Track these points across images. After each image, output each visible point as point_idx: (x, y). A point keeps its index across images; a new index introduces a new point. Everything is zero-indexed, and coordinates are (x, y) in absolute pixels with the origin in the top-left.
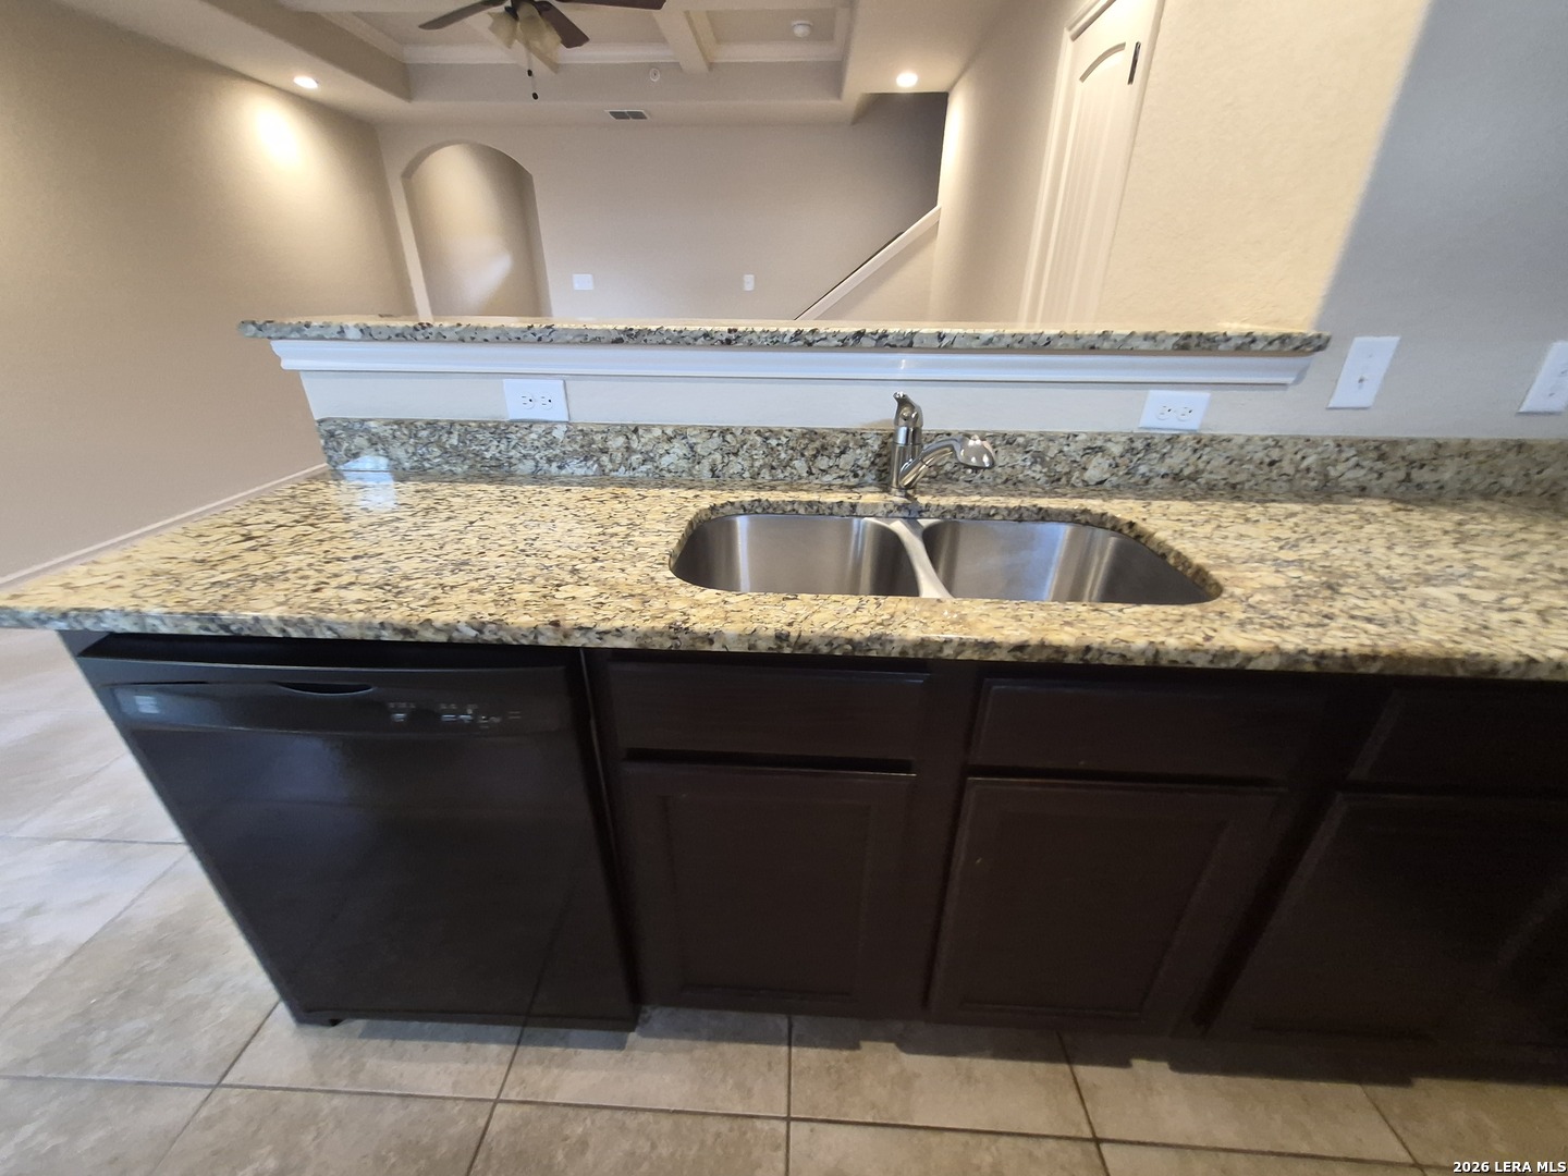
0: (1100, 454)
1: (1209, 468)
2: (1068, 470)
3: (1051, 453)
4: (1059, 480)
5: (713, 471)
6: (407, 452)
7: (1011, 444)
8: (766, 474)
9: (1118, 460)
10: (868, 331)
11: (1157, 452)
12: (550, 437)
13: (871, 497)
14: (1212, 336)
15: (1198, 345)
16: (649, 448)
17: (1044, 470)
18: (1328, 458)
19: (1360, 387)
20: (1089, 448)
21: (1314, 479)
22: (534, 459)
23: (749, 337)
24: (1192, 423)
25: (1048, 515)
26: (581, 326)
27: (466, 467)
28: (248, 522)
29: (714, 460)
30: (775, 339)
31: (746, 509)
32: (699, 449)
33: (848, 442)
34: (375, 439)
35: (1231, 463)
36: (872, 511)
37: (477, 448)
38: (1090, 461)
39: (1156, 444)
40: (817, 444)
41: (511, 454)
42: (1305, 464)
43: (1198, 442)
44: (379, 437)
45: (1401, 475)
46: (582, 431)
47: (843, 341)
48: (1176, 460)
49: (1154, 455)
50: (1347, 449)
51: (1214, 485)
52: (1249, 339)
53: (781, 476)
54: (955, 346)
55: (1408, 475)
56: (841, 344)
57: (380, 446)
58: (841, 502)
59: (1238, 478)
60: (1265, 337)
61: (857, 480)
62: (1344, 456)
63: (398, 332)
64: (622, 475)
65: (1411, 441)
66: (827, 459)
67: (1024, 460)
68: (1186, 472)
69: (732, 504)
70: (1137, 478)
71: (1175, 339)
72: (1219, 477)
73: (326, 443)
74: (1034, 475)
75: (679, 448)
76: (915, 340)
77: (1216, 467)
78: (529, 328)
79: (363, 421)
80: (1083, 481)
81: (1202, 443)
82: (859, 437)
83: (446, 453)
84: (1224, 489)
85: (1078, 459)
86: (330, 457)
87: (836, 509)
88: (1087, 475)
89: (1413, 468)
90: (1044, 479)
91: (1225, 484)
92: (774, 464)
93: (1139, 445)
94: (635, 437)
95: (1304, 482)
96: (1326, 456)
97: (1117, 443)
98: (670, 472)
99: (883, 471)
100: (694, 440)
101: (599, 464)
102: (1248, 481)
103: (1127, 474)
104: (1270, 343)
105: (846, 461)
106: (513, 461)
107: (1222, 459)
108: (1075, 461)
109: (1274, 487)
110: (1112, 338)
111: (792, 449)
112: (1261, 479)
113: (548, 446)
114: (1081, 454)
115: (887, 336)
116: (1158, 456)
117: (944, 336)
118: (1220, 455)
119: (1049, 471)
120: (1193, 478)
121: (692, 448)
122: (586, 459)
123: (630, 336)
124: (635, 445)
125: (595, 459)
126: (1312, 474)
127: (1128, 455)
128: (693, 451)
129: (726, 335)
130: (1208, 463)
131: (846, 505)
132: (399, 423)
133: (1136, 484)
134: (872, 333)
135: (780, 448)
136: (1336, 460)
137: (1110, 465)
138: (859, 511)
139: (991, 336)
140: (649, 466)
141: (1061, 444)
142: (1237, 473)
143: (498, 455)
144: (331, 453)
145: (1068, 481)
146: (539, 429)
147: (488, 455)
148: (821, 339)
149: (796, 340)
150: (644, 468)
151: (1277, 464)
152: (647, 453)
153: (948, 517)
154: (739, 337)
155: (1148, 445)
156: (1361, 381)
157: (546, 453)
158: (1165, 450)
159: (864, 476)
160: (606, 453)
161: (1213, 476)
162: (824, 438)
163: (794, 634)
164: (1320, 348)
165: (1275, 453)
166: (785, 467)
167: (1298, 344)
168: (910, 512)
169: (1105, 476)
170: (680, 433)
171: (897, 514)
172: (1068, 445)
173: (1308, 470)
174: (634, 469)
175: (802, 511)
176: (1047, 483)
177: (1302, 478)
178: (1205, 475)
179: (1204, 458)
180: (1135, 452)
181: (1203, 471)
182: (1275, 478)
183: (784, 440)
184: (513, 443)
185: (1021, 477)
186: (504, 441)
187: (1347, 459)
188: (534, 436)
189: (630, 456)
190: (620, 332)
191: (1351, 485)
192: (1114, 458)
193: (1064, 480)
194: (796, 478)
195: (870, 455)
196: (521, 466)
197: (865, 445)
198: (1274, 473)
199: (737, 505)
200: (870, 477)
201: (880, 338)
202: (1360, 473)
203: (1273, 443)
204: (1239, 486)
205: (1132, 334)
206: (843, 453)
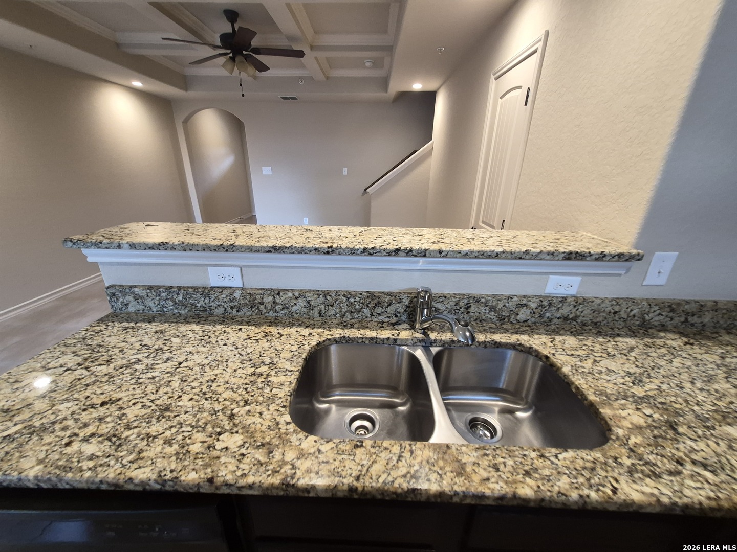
0: (525, 307)
1: (582, 314)
2: (508, 315)
3: (499, 307)
4: (504, 319)
5: (320, 314)
6: (154, 303)
7: (478, 302)
8: (348, 315)
9: (534, 310)
10: (402, 248)
11: (555, 307)
12: (232, 296)
13: (405, 334)
14: (583, 253)
15: (575, 258)
16: (286, 302)
17: (496, 315)
18: (645, 310)
19: (659, 276)
20: (519, 304)
21: (637, 321)
22: (224, 307)
23: (339, 250)
24: (573, 291)
25: (501, 346)
26: (249, 244)
27: (187, 311)
28: (50, 366)
29: (320, 309)
30: (352, 252)
31: (336, 341)
32: (312, 303)
33: (392, 300)
34: (137, 297)
35: (594, 312)
36: (405, 342)
37: (193, 302)
38: (520, 310)
39: (554, 303)
40: (376, 301)
41: (211, 305)
42: (632, 313)
43: (576, 303)
44: (140, 296)
45: (683, 319)
46: (250, 293)
47: (389, 253)
48: (565, 311)
49: (554, 308)
50: (654, 306)
51: (586, 323)
52: (601, 255)
53: (357, 316)
54: (448, 256)
55: (686, 319)
56: (388, 254)
57: (140, 300)
58: (389, 338)
59: (598, 320)
60: (610, 255)
61: (397, 318)
62: (652, 310)
63: (150, 246)
64: (271, 315)
65: (687, 302)
66: (381, 308)
67: (485, 310)
68: (571, 317)
69: (329, 339)
70: (545, 319)
71: (563, 255)
72: (588, 319)
73: (110, 298)
74: (490, 317)
75: (301, 302)
76: (427, 253)
77: (586, 314)
78: (221, 245)
79: (131, 287)
80: (517, 320)
81: (579, 302)
82: (398, 298)
83: (176, 304)
84: (591, 325)
85: (514, 309)
86: (113, 306)
87: (386, 342)
88: (518, 318)
89: (689, 316)
90: (496, 319)
91: (592, 322)
92: (352, 310)
93: (545, 303)
94: (278, 297)
95: (632, 322)
96: (643, 310)
97: (534, 302)
98: (297, 314)
99: (410, 314)
100: (310, 299)
101: (259, 309)
102: (603, 321)
103: (539, 317)
104: (613, 257)
105: (391, 310)
106: (212, 308)
107: (589, 311)
108: (512, 311)
109: (617, 325)
110: (530, 254)
111: (362, 303)
112: (610, 320)
113: (231, 301)
114: (515, 307)
115: (412, 251)
116: (556, 309)
117: (442, 252)
118: (588, 309)
119: (499, 315)
120: (574, 319)
121: (308, 302)
122: (252, 307)
123: (275, 249)
124: (278, 301)
125: (257, 307)
126: (636, 318)
127: (540, 308)
128: (309, 304)
129: (327, 250)
130: (582, 312)
131: (391, 339)
132: (150, 288)
133: (544, 322)
134: (404, 250)
135: (356, 303)
136: (649, 312)
137: (531, 313)
138: (398, 342)
139: (467, 252)
140: (286, 311)
141: (504, 302)
142: (597, 317)
143: (204, 305)
144: (113, 304)
145: (509, 320)
146: (226, 292)
147: (199, 305)
148: (377, 252)
149: (364, 252)
150: (283, 312)
151: (618, 313)
152: (285, 304)
153: (447, 346)
154: (333, 251)
155: (550, 303)
156: (659, 273)
157: (230, 304)
158: (559, 306)
159: (400, 317)
160: (263, 304)
161: (584, 319)
162: (379, 298)
163: (360, 489)
164: (639, 260)
165: (617, 308)
166: (359, 312)
167: (627, 258)
168: (426, 343)
169: (528, 318)
170: (302, 294)
171: (419, 344)
172: (508, 303)
173: (634, 316)
174: (277, 312)
175: (367, 342)
176: (497, 321)
177: (632, 320)
178: (581, 318)
179: (580, 310)
180: (544, 306)
181: (579, 317)
182: (617, 320)
183: (358, 299)
184: (212, 300)
185: (483, 318)
186: (208, 298)
187: (654, 311)
188: (223, 296)
189: (275, 306)
190: (270, 247)
191: (657, 323)
192: (532, 309)
193: (506, 320)
194: (364, 317)
195: (404, 307)
196: (216, 310)
197: (401, 302)
198: (617, 318)
199: (332, 340)
200: (404, 318)
201: (409, 252)
202: (661, 318)
203: (615, 303)
204: (599, 324)
205: (541, 252)
206: (389, 305)
